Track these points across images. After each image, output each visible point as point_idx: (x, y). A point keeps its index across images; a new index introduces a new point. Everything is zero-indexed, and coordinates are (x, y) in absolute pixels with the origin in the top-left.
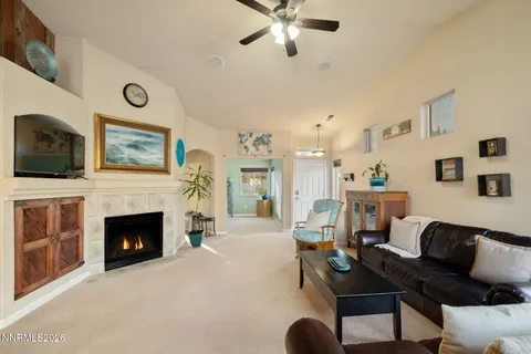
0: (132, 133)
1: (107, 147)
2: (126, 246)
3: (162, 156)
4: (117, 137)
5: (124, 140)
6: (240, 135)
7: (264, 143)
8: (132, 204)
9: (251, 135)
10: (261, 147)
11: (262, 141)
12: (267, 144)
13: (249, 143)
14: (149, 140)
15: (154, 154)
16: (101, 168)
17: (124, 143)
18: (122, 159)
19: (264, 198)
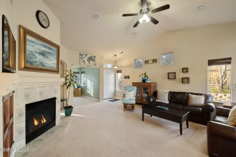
0: (41, 45)
1: (27, 52)
2: (36, 123)
3: (55, 62)
4: (33, 46)
5: (37, 48)
6: (80, 54)
7: (92, 60)
8: (41, 93)
9: (86, 55)
10: (91, 62)
11: (91, 59)
12: (94, 60)
13: (86, 59)
14: (50, 51)
15: (52, 60)
16: (25, 68)
17: (37, 51)
18: (36, 62)
19: (78, 87)
